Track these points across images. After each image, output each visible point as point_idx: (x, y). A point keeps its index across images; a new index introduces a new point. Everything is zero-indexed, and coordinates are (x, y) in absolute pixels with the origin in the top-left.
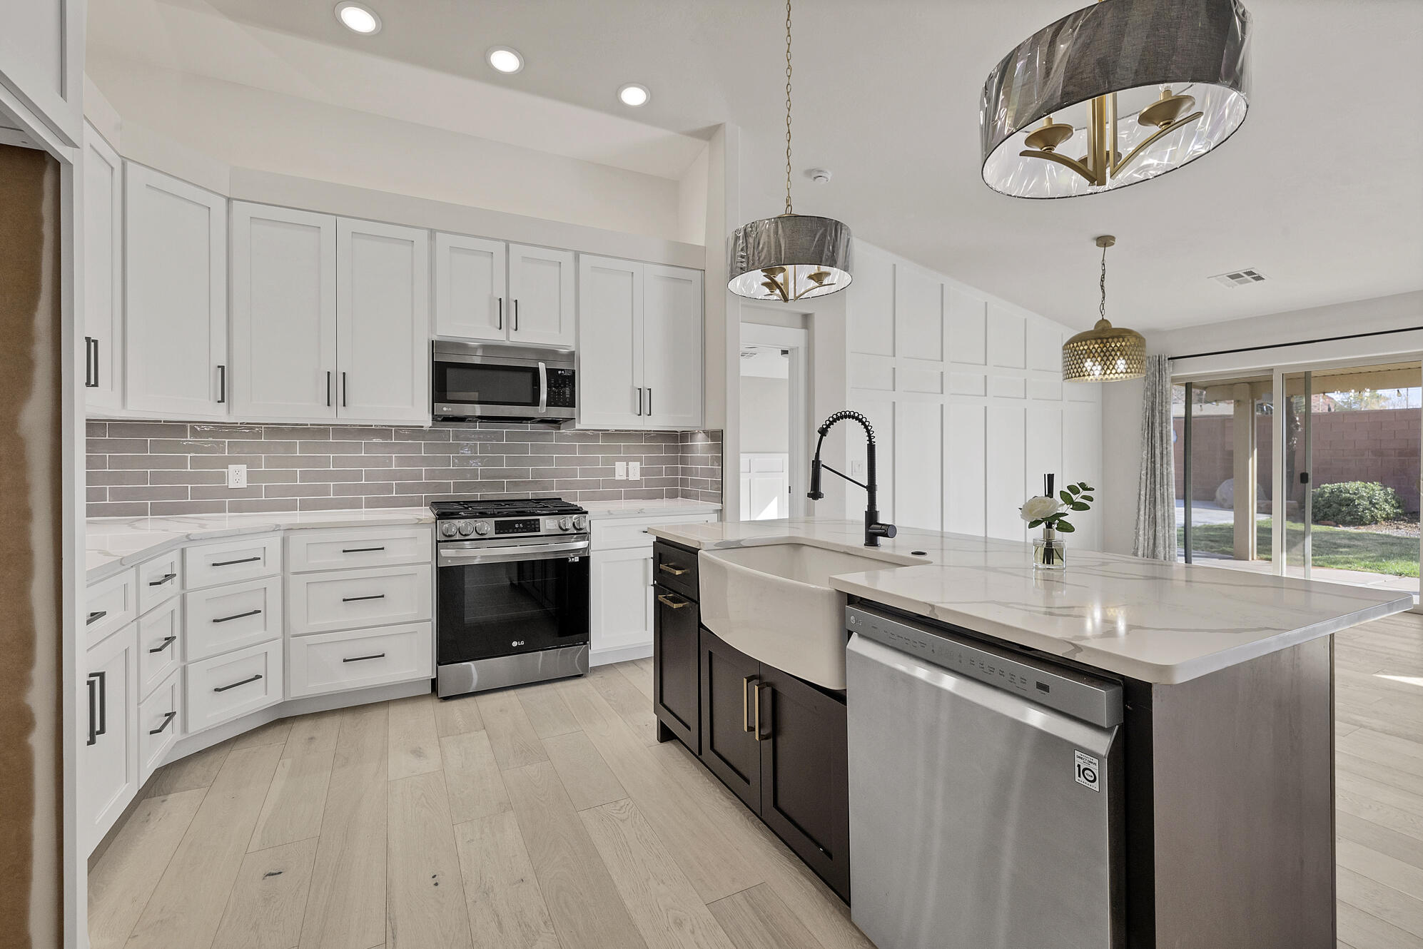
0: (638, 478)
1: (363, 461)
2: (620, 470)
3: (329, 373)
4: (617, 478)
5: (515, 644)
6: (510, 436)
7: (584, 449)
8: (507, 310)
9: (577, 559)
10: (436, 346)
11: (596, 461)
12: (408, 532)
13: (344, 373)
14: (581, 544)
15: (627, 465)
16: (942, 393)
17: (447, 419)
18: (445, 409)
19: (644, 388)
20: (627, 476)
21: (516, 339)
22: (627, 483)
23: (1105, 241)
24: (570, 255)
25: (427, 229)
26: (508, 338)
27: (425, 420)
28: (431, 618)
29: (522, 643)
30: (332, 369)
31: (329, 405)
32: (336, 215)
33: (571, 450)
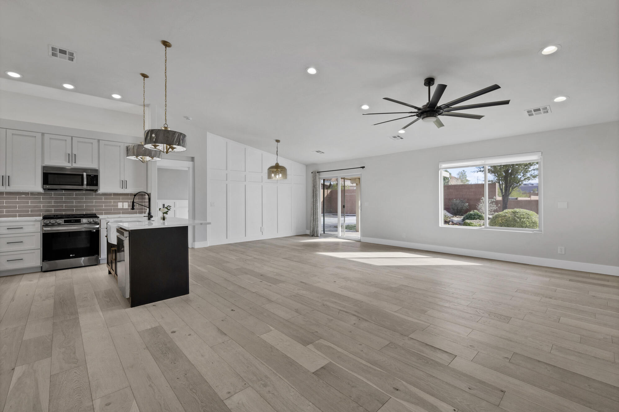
0: (127, 207)
1: (18, 203)
2: (120, 205)
3: (3, 176)
4: (119, 207)
5: (71, 255)
6: (76, 195)
7: (105, 199)
8: (72, 157)
9: (95, 231)
10: (44, 168)
11: (111, 202)
12: (32, 223)
13: (9, 176)
14: (98, 226)
15: (123, 203)
16: (245, 181)
17: (49, 189)
18: (47, 187)
19: (124, 180)
20: (123, 207)
21: (75, 165)
22: (123, 209)
23: (278, 141)
24: (96, 141)
25: (41, 133)
26: (72, 165)
27: (41, 190)
28: (40, 248)
29: (74, 255)
30: (4, 174)
31: (3, 185)
32: (6, 129)
33: (101, 199)
